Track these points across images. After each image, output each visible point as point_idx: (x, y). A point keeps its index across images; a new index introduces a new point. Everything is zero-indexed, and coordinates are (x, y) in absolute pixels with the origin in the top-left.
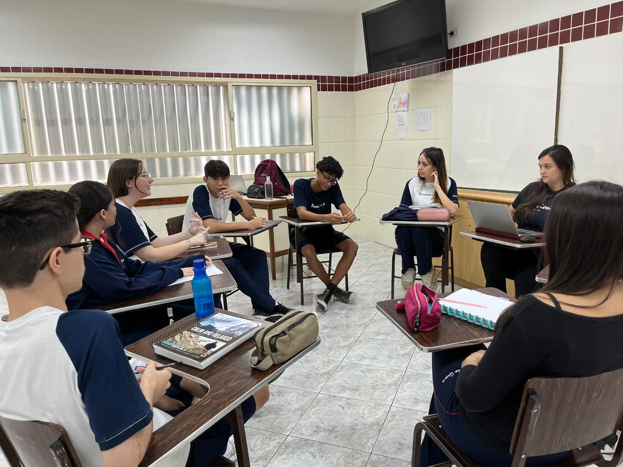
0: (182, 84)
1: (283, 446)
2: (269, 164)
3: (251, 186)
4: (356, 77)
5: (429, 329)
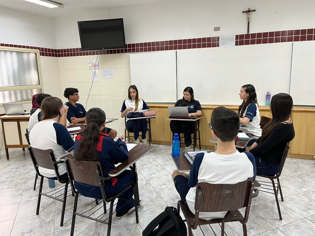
4: (59, 50)
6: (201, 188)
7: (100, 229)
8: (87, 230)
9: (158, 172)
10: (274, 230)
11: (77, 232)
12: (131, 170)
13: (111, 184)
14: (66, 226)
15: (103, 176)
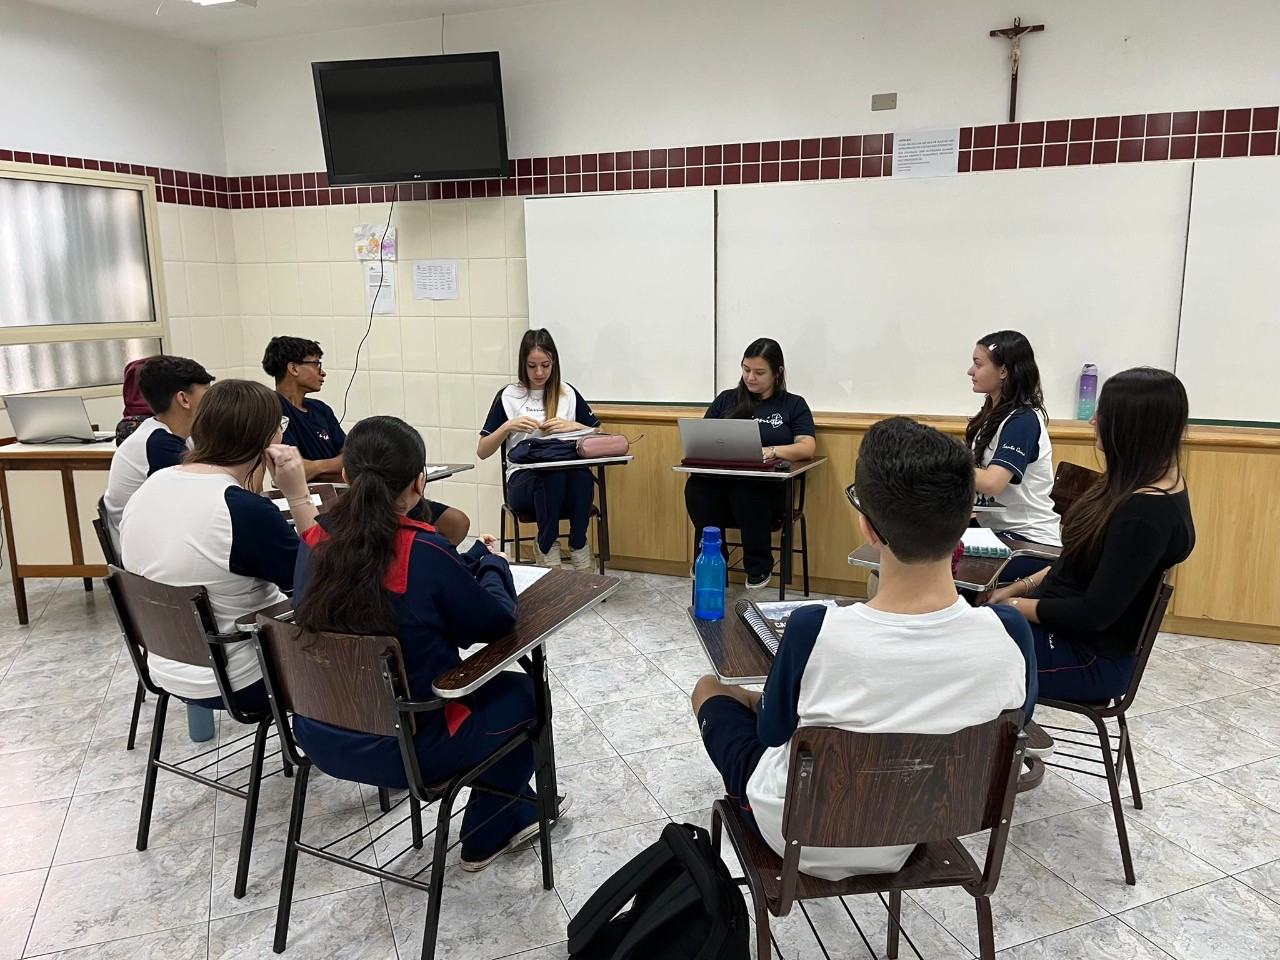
4: (234, 181)
6: (809, 750)
7: (395, 910)
8: (345, 913)
9: (634, 685)
10: (1100, 925)
11: (302, 921)
12: (524, 672)
13: (445, 728)
14: (257, 895)
15: (409, 697)
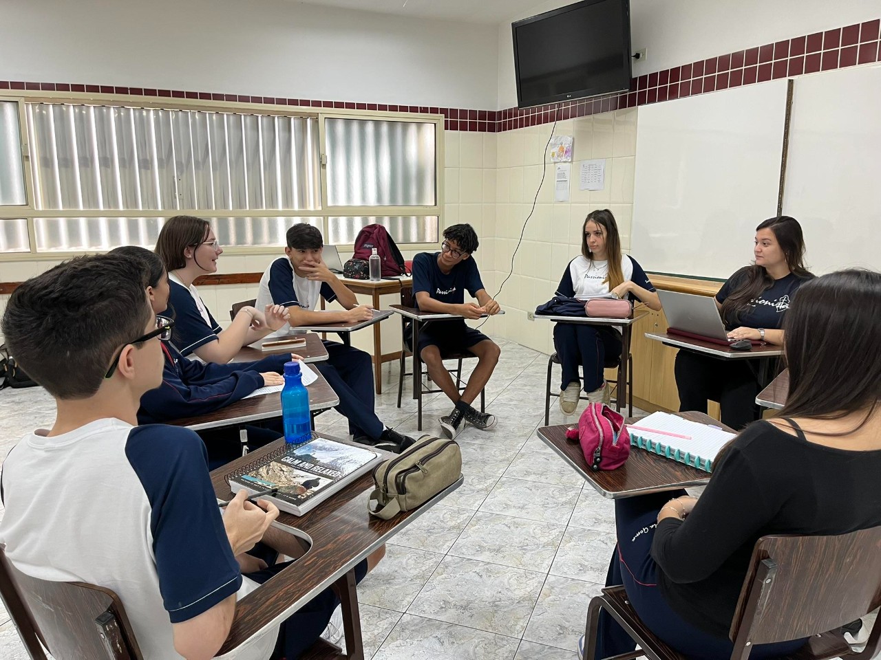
0: (252, 114)
1: (398, 628)
2: (376, 230)
3: (349, 261)
4: (500, 112)
5: (613, 467)
